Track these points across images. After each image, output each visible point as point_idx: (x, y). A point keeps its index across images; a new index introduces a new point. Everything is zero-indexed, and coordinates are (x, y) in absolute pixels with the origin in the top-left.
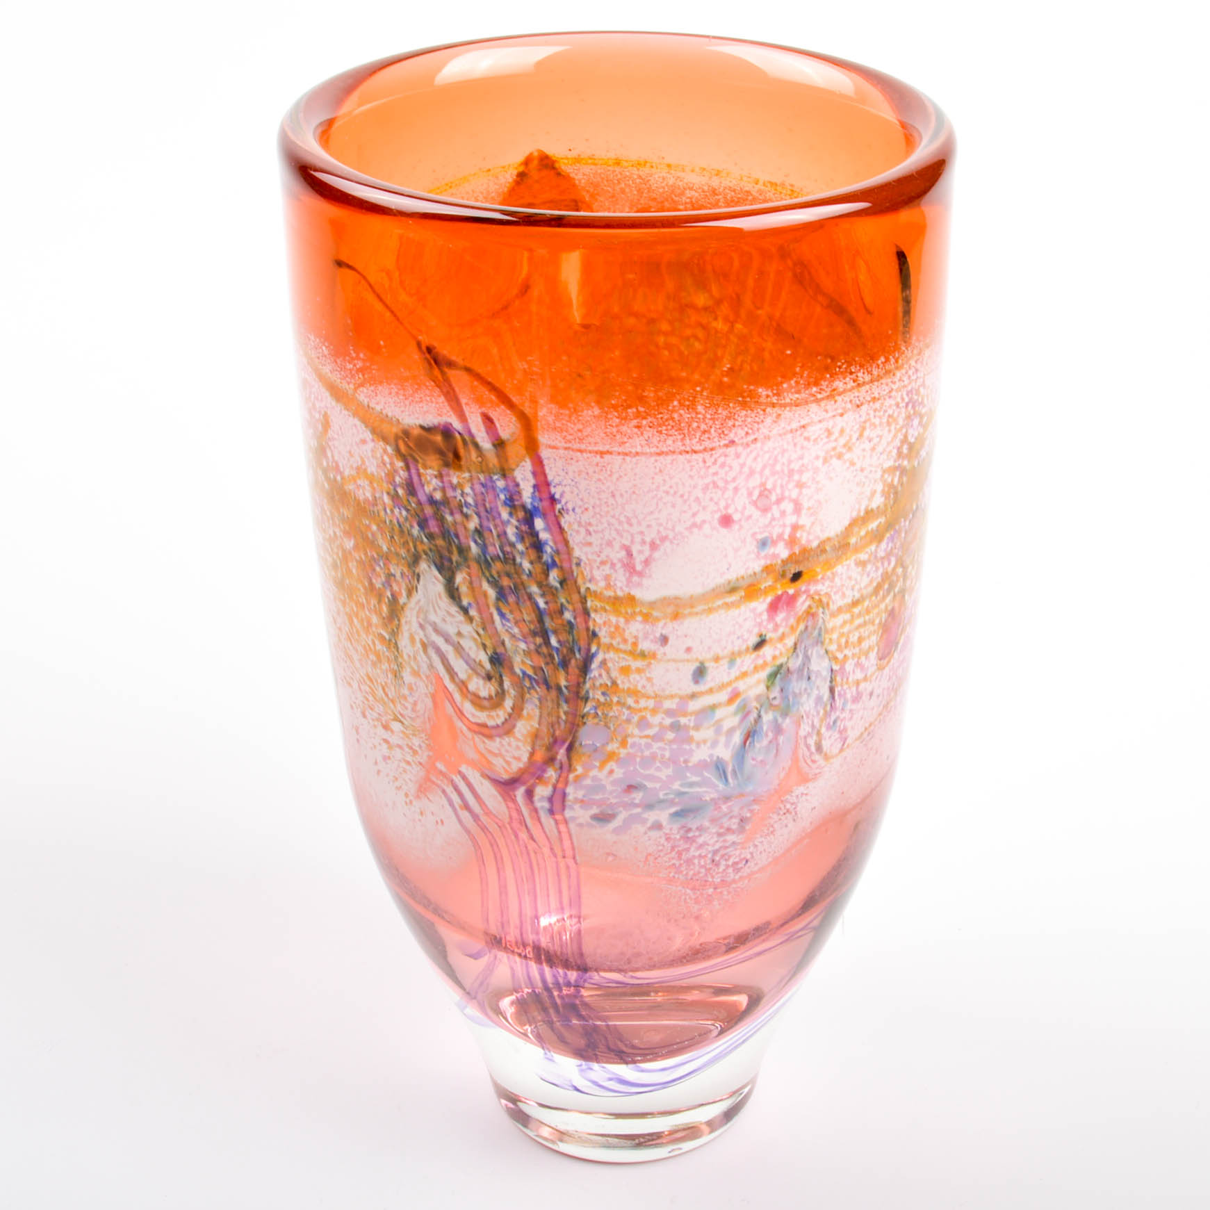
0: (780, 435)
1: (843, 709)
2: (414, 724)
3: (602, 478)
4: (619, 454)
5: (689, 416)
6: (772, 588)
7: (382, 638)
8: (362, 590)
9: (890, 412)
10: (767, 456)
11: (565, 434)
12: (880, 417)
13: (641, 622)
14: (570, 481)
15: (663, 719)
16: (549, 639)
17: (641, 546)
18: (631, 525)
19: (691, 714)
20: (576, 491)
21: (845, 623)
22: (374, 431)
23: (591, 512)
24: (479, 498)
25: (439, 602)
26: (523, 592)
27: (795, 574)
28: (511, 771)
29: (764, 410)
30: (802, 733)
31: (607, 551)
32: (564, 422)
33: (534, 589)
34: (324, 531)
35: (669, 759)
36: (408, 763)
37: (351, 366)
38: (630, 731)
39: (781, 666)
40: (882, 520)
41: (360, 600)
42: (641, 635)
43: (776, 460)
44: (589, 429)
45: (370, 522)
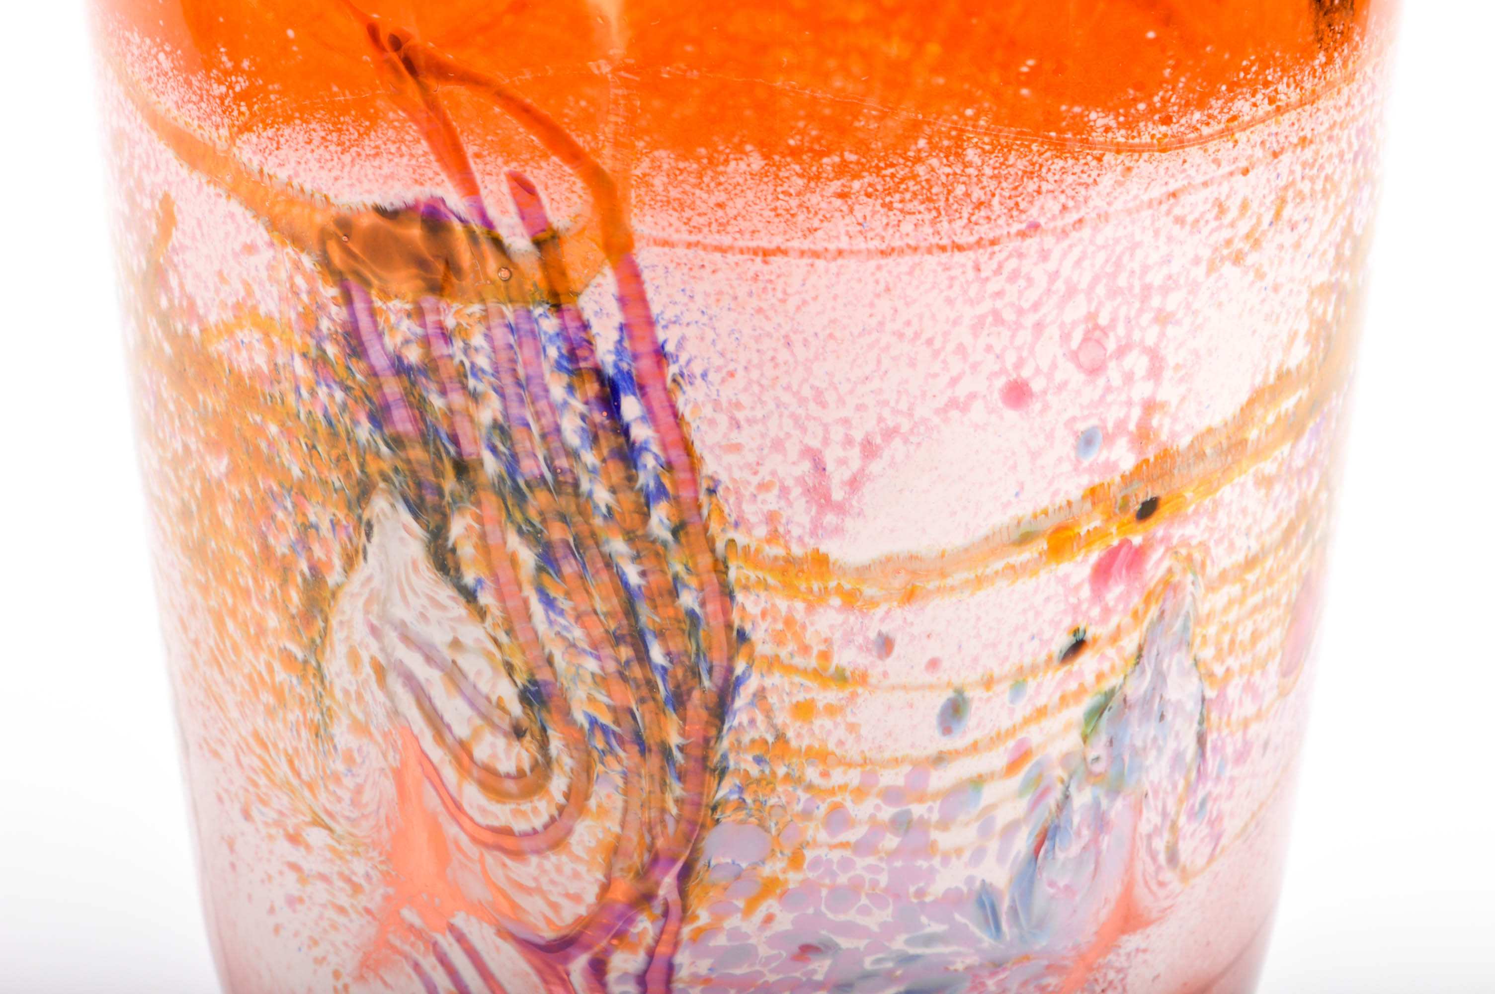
0: (1129, 212)
1: (1218, 778)
2: (355, 831)
3: (765, 305)
4: (802, 253)
5: (948, 170)
6: (1099, 534)
7: (288, 658)
8: (246, 561)
9: (1329, 169)
10: (1102, 256)
11: (688, 213)
12: (1312, 180)
13: (839, 610)
14: (699, 314)
15: (878, 808)
16: (647, 651)
17: (845, 449)
18: (823, 405)
19: (936, 796)
20: (710, 335)
21: (1231, 603)
22: (273, 225)
23: (740, 380)
24: (504, 356)
25: (413, 578)
26: (594, 551)
27: (1144, 504)
28: (558, 923)
29: (1099, 159)
30: (1144, 828)
31: (774, 462)
32: (688, 188)
33: (618, 546)
34: (162, 443)
35: (886, 890)
36: (342, 910)
37: (223, 89)
38: (809, 835)
39: (1110, 695)
40: (1303, 393)
41: (242, 582)
42: (837, 636)
43: (1118, 265)
44: (740, 203)
45: (264, 420)
